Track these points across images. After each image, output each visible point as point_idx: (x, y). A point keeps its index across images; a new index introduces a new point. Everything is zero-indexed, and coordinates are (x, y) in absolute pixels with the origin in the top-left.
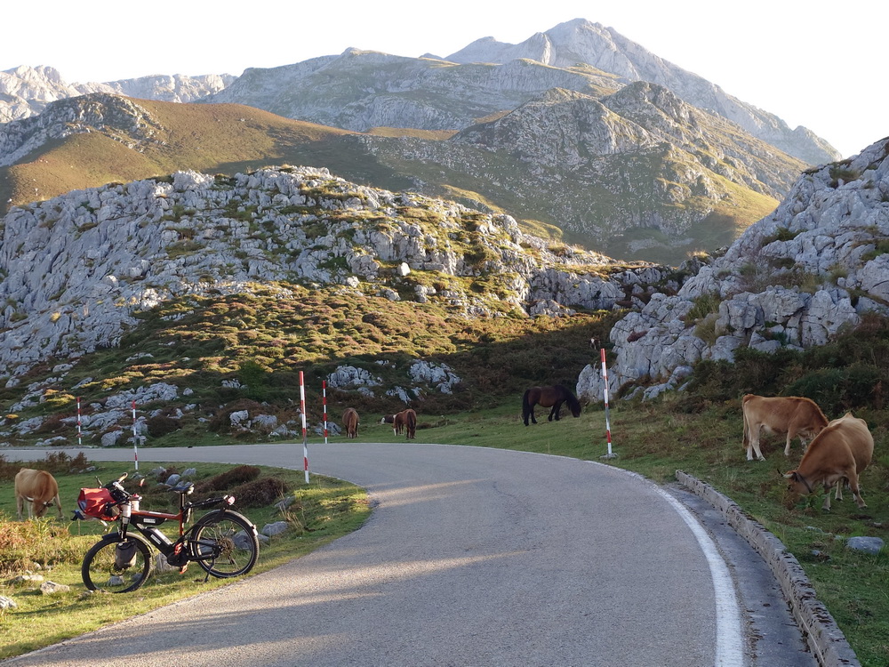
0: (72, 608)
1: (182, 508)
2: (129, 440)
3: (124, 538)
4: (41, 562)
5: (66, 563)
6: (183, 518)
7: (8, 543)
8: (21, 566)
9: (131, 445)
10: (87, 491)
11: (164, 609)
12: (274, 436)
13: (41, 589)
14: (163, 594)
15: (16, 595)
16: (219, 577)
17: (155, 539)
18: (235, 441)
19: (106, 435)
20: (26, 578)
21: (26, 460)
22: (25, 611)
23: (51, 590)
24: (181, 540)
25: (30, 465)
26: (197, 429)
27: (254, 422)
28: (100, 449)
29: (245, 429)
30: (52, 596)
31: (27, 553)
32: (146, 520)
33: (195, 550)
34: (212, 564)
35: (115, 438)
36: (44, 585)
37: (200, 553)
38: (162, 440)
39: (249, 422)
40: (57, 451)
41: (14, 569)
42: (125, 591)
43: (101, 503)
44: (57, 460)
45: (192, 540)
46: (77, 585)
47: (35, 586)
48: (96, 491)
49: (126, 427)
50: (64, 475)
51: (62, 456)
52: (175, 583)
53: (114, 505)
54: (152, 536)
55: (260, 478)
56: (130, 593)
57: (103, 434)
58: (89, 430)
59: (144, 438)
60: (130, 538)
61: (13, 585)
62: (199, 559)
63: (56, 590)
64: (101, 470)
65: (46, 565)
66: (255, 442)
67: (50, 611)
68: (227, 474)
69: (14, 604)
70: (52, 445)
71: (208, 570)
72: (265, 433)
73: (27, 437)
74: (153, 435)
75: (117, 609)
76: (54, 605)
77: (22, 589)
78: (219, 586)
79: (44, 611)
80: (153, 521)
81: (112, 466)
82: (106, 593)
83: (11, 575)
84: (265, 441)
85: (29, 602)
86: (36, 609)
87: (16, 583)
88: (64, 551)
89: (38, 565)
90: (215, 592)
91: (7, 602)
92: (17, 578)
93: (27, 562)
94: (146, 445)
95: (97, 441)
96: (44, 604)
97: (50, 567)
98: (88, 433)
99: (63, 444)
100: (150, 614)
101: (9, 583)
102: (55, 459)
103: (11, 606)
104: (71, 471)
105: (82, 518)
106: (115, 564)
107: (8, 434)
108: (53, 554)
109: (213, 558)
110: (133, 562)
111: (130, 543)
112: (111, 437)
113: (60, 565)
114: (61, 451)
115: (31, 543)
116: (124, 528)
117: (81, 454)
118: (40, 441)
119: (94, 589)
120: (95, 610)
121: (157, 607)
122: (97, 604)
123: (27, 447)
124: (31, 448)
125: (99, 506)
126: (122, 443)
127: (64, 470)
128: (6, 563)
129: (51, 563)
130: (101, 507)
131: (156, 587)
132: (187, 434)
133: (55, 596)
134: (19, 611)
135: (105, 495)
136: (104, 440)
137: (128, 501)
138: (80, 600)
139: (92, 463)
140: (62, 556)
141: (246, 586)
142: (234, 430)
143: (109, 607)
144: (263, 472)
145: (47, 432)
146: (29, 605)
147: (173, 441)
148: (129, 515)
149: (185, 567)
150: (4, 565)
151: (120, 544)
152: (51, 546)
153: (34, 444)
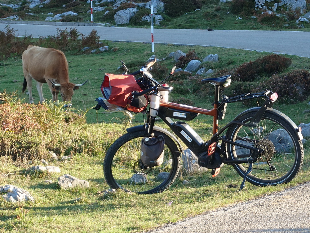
0: (93, 207)
1: (217, 102)
2: (144, 19)
3: (151, 132)
4: (57, 151)
5: (83, 154)
6: (218, 114)
7: (22, 128)
8: (37, 155)
9: (147, 24)
10: (111, 77)
11: (198, 219)
12: (302, 22)
13: (59, 183)
14: (194, 199)
15: (32, 187)
16: (257, 184)
17: (185, 136)
18: (259, 25)
19: (119, 13)
20: (42, 168)
21: (36, 36)
22: (42, 206)
23: (70, 185)
24: (215, 139)
25: (41, 42)
26: (218, 9)
27: (281, 4)
28: (113, 27)
29: (270, 12)
30: (70, 191)
31: (43, 139)
32: (176, 114)
33: (230, 152)
34: (250, 169)
35: (128, 16)
36: (62, 178)
37: (236, 156)
38: (180, 20)
39: (276, 4)
40: (68, 28)
41: (29, 158)
42: (150, 192)
43: (127, 91)
44: (69, 38)
45: (227, 140)
46: (98, 180)
47: (52, 179)
48: (121, 77)
49: (141, 4)
50: (76, 54)
51: (74, 33)
52: (205, 188)
53: (140, 94)
54: (182, 132)
55: (291, 70)
56: (157, 195)
57: (116, 11)
58: (101, 6)
59: (159, 17)
60: (158, 133)
61: (28, 176)
62: (234, 162)
63: (75, 185)
64: (115, 50)
65: (62, 155)
66: (281, 28)
67: (70, 209)
68: (254, 63)
69: (31, 198)
70: (63, 21)
71: (244, 175)
72: (293, 18)
73: (37, 10)
74: (169, 14)
75: (144, 213)
76: (73, 202)
77: (39, 181)
78: (257, 195)
79: (63, 208)
80: (184, 115)
81: (126, 46)
82: (129, 193)
83: (26, 164)
84: (293, 27)
85: (47, 196)
86: (54, 204)
87: (32, 173)
88: (81, 140)
89: (54, 155)
90: (254, 202)
91: (24, 194)
92: (33, 168)
93: (43, 151)
94: (162, 25)
95: (110, 19)
96: (63, 200)
97: (66, 158)
98: (101, 9)
99: (74, 20)
100: (184, 224)
101: (25, 173)
102: (66, 36)
103: (27, 199)
104: (83, 50)
105: (106, 107)
106: (140, 161)
107: (17, 6)
108: (70, 143)
109: (250, 162)
110: (160, 160)
111: (158, 138)
112: (125, 15)
113: (77, 156)
114: (73, 27)
115: (46, 129)
116: (152, 121)
117: (94, 33)
118: (50, 16)
119: (116, 187)
120: (119, 212)
121: (190, 216)
122: (121, 206)
123: (37, 22)
124: (42, 22)
125: (124, 95)
126: (135, 21)
127: (75, 49)
128: (21, 150)
129: (67, 153)
130: (127, 96)
131: (184, 190)
132: (207, 15)
133: (74, 192)
134: (37, 205)
135: (132, 82)
136: (117, 18)
137: (157, 91)
138: (102, 199)
139: (105, 43)
140: (80, 146)
141: (289, 197)
142: (258, 13)
143: (134, 211)
144: (294, 62)
145: (57, 6)
146: (47, 200)
147: (191, 22)
148: (157, 107)
149: (218, 170)
150: (19, 152)
151: (147, 140)
152: (67, 134)
153: (44, 18)
